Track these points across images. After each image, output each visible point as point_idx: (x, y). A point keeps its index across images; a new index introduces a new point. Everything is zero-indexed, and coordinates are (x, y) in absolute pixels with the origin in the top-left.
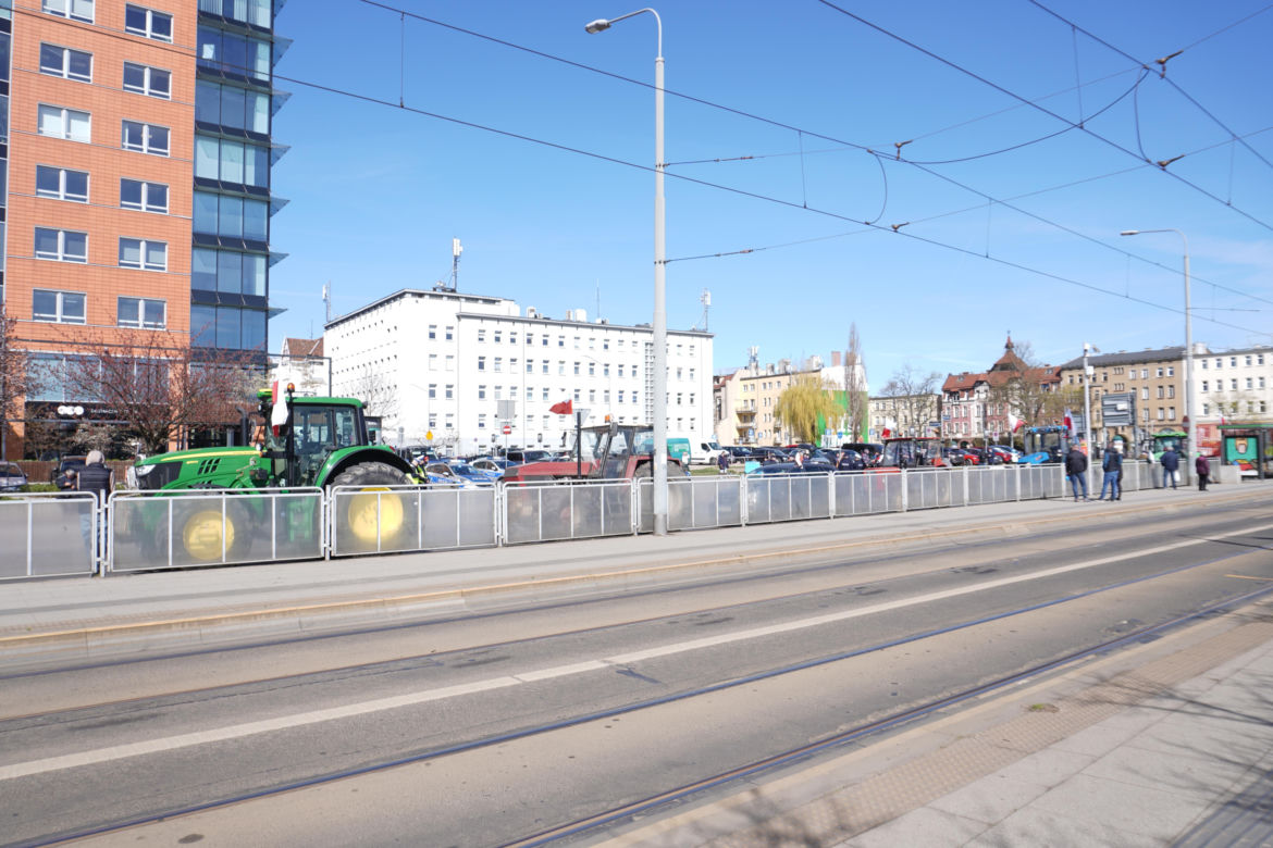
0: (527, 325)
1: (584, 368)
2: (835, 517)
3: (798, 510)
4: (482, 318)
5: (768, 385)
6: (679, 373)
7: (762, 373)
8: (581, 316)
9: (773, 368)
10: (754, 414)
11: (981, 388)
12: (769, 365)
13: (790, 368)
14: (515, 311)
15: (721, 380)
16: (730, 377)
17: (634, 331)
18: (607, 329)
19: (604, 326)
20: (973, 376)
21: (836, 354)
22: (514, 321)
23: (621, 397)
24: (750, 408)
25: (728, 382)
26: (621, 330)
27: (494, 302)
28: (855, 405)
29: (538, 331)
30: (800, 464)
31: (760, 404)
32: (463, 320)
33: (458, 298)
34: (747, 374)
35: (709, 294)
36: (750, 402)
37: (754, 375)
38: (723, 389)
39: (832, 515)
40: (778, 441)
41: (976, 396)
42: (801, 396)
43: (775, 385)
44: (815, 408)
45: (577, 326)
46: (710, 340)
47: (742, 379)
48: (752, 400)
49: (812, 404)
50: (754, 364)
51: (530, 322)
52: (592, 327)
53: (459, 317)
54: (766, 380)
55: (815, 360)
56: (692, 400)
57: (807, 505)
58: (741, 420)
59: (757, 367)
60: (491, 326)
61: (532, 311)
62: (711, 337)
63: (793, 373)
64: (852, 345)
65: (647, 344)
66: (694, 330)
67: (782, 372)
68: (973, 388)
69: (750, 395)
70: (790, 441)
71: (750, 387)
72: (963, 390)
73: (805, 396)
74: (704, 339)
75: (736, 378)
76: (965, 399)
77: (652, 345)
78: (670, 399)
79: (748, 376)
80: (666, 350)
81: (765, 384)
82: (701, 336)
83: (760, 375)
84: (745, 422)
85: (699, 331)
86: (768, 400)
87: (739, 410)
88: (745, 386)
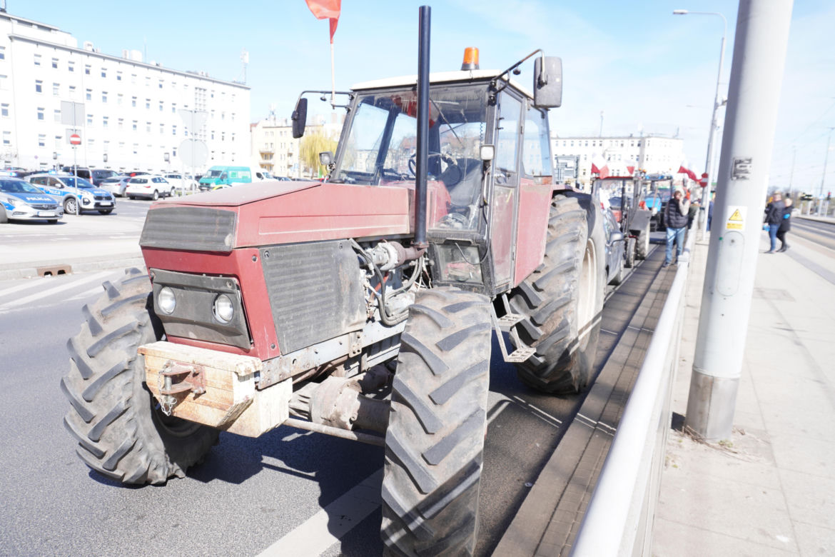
0: (85, 57)
1: (141, 102)
4: (38, 43)
5: (283, 133)
6: (223, 116)
8: (137, 56)
9: (286, 121)
10: (273, 154)
12: (284, 119)
14: (72, 43)
16: (255, 125)
17: (186, 76)
18: (161, 70)
19: (157, 68)
22: (71, 51)
23: (174, 130)
24: (270, 150)
25: (253, 129)
26: (174, 73)
27: (50, 29)
29: (97, 64)
31: (276, 147)
32: (16, 42)
33: (9, 19)
34: (268, 124)
35: (248, 54)
37: (273, 126)
45: (134, 65)
46: (247, 91)
47: (264, 127)
48: (271, 144)
50: (273, 117)
51: (88, 55)
52: (148, 68)
53: (11, 38)
54: (281, 129)
55: (319, 118)
56: (233, 138)
58: (262, 157)
59: (275, 119)
60: (48, 53)
61: (89, 45)
62: (249, 89)
65: (196, 88)
66: (234, 82)
69: (269, 140)
70: (299, 175)
71: (270, 133)
74: (243, 90)
75: (259, 126)
77: (200, 89)
78: (214, 136)
79: (269, 126)
80: (212, 96)
81: (281, 132)
82: (241, 87)
83: (277, 125)
84: (265, 159)
85: (239, 83)
86: (283, 145)
87: (261, 150)
88: (266, 132)
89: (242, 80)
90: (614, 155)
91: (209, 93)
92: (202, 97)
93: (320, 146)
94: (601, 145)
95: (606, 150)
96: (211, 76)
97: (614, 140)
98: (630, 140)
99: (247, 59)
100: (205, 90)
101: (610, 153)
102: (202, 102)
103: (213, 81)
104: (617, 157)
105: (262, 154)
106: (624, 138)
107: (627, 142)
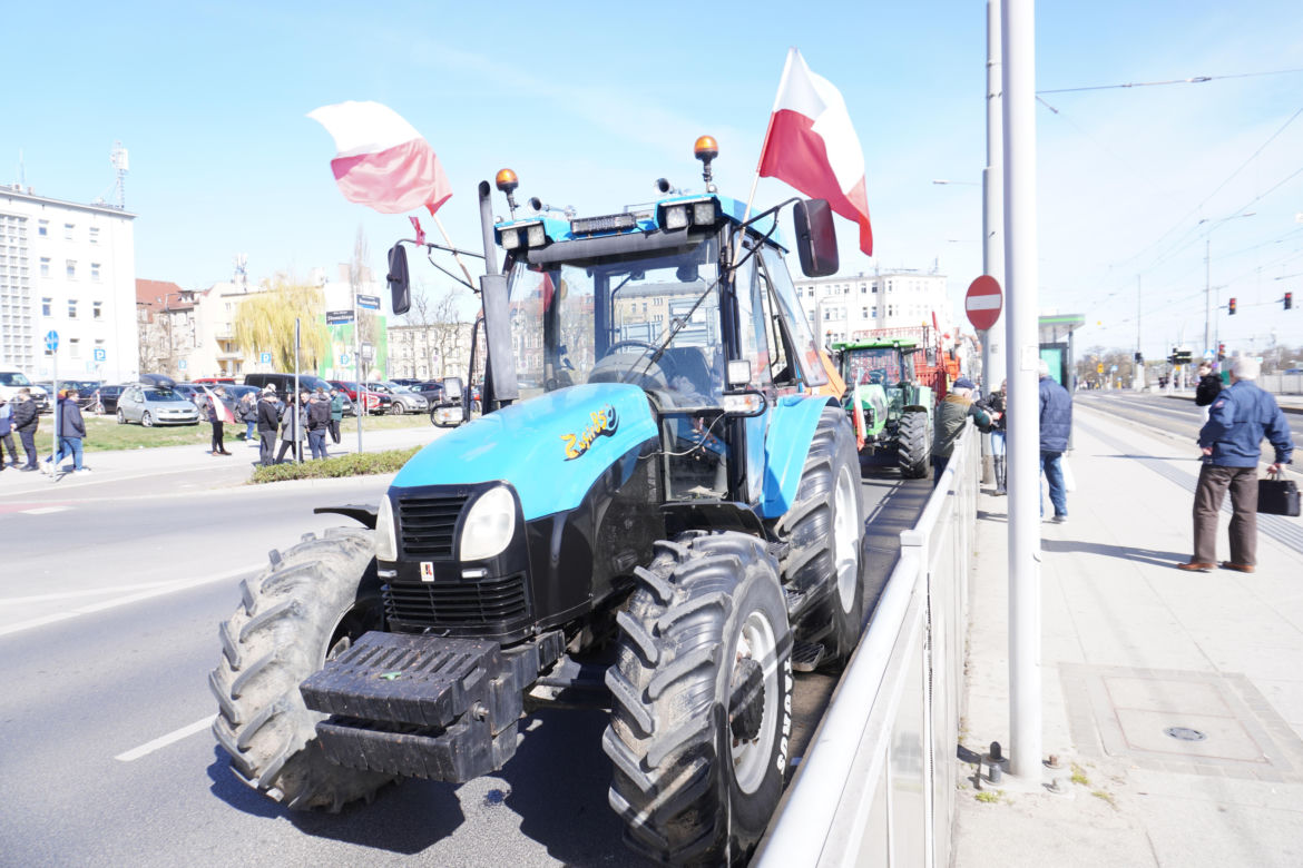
6: (71, 269)
7: (252, 288)
10: (241, 341)
12: (262, 279)
15: (196, 296)
16: (206, 293)
24: (235, 334)
25: (205, 299)
34: (230, 289)
35: (125, 151)
36: (233, 326)
37: (241, 291)
38: (196, 307)
46: (127, 222)
47: (223, 296)
50: (240, 277)
55: (318, 274)
56: (97, 312)
58: (223, 349)
59: (245, 280)
62: (131, 218)
64: (358, 252)
66: (98, 205)
74: (118, 220)
75: (214, 294)
77: (12, 218)
78: (52, 310)
79: (233, 292)
80: (43, 231)
82: (110, 214)
84: (228, 350)
85: (110, 206)
87: (219, 335)
88: (227, 304)
89: (116, 201)
90: (836, 309)
91: (32, 226)
92: (17, 233)
94: (811, 294)
95: (822, 302)
96: (39, 194)
97: (832, 285)
98: (859, 283)
99: (124, 163)
100: (23, 220)
101: (827, 306)
102: (16, 243)
103: (44, 203)
104: (841, 313)
105: (222, 342)
106: (850, 279)
107: (855, 287)
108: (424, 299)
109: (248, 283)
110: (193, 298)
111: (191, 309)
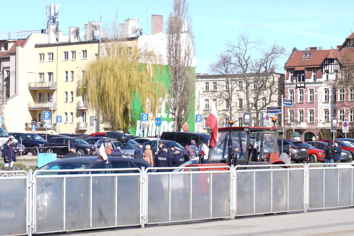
2: (146, 225)
3: (100, 215)
5: (70, 55)
7: (63, 39)
9: (77, 32)
11: (331, 68)
12: (73, 29)
13: (98, 34)
15: (10, 46)
16: (22, 42)
20: (321, 51)
21: (157, 18)
24: (47, 84)
25: (19, 49)
28: (179, 83)
30: (105, 157)
31: (59, 77)
34: (43, 39)
36: (47, 76)
37: (54, 41)
39: (142, 223)
40: (82, 126)
41: (324, 76)
42: (112, 70)
43: (80, 55)
44: (130, 86)
47: (37, 46)
48: (50, 74)
49: (125, 80)
50: (53, 27)
54: (69, 48)
55: (131, 24)
57: (113, 210)
58: (35, 100)
59: (57, 30)
63: (103, 41)
64: (177, 7)
67: (88, 39)
68: (321, 67)
69: (47, 67)
70: (98, 128)
71: (47, 57)
72: (309, 69)
73: (116, 69)
75: (30, 44)
76: (312, 80)
79: (46, 42)
81: (66, 53)
83: (60, 41)
84: (40, 101)
86: (70, 74)
87: (33, 85)
88: (40, 54)
93: (112, 78)
105: (34, 92)
108: (246, 58)
109: (60, 34)
110: (6, 48)
111: (8, 59)
